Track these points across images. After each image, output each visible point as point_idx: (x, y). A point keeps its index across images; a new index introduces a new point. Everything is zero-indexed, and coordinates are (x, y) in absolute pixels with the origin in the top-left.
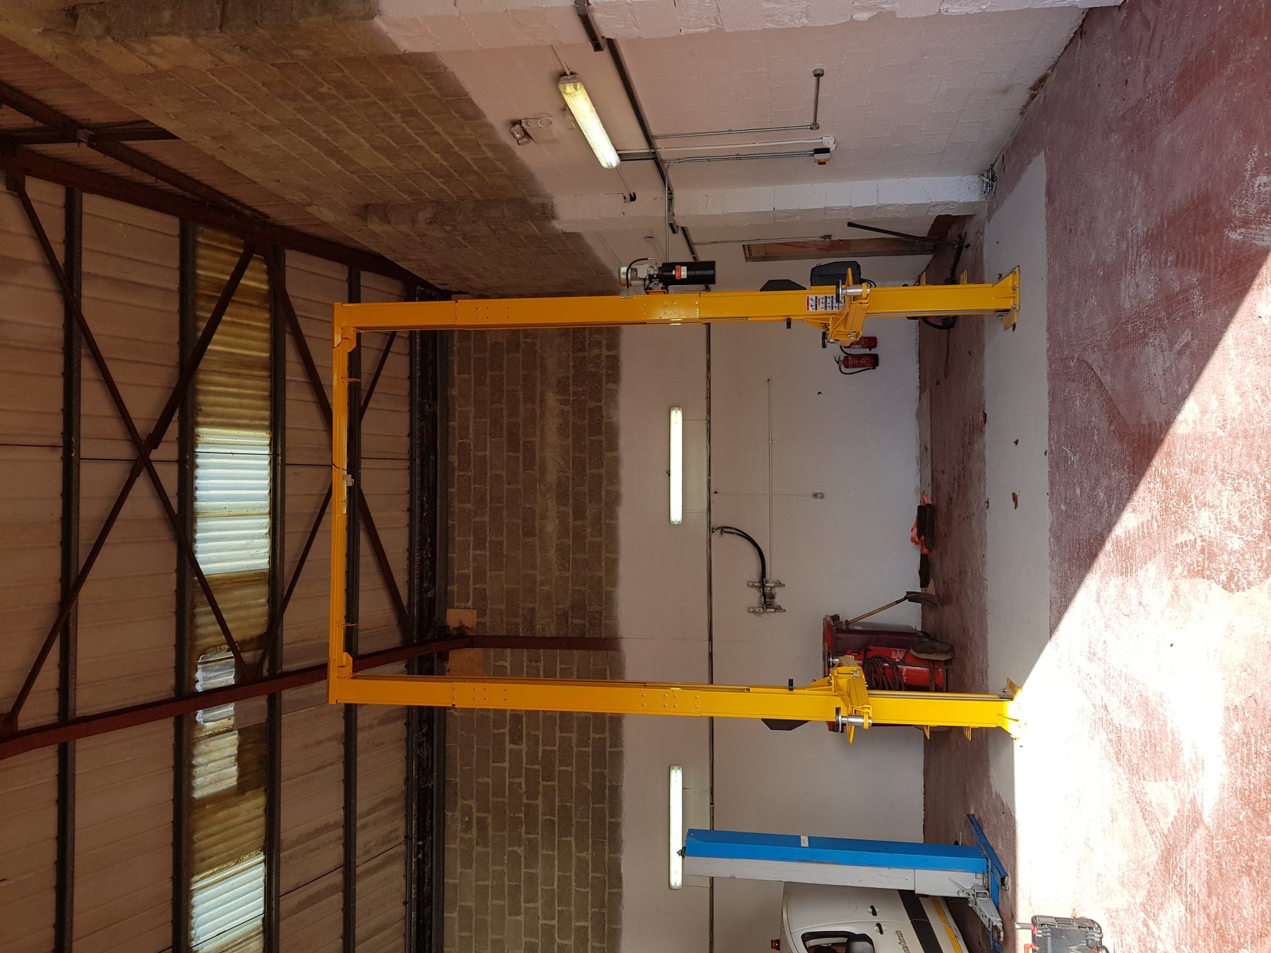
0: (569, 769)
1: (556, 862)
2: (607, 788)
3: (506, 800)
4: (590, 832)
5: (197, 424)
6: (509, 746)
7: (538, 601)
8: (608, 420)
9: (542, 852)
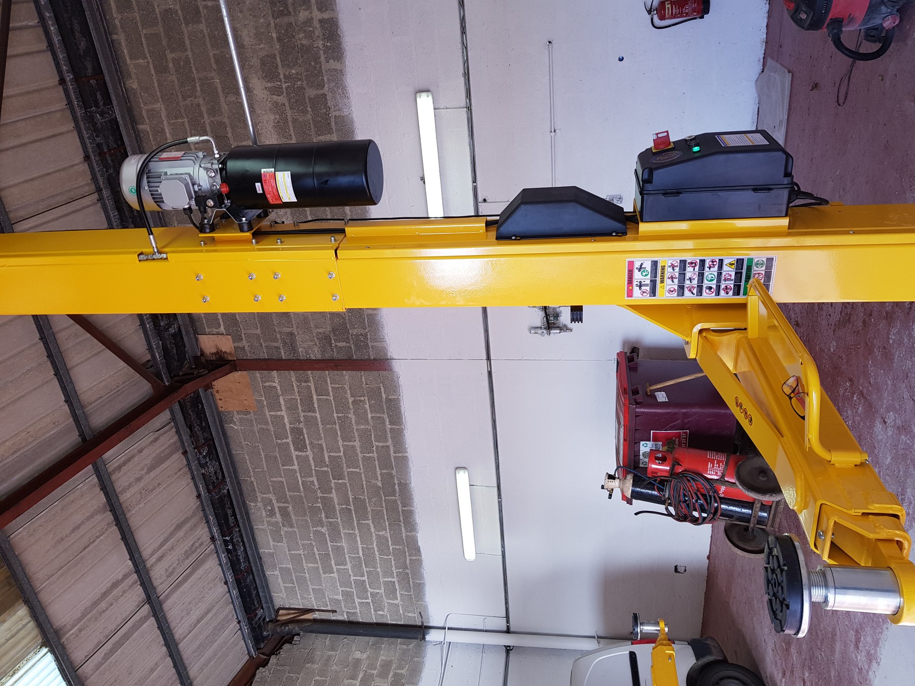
0: (357, 470)
1: (358, 538)
2: (397, 484)
3: (302, 494)
4: (386, 517)
6: (295, 454)
7: (294, 326)
8: (337, 113)
9: (343, 532)
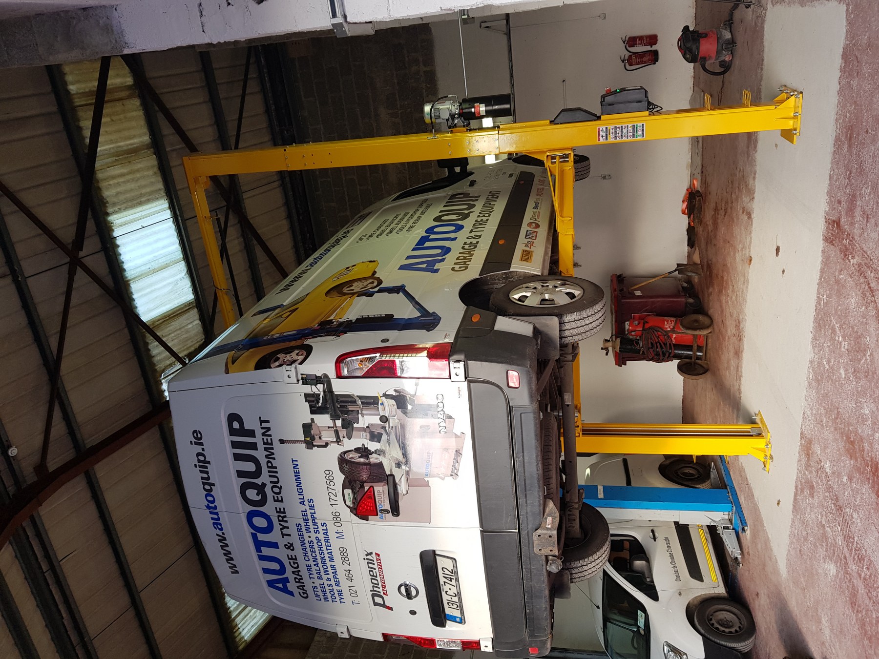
5: (108, 214)
